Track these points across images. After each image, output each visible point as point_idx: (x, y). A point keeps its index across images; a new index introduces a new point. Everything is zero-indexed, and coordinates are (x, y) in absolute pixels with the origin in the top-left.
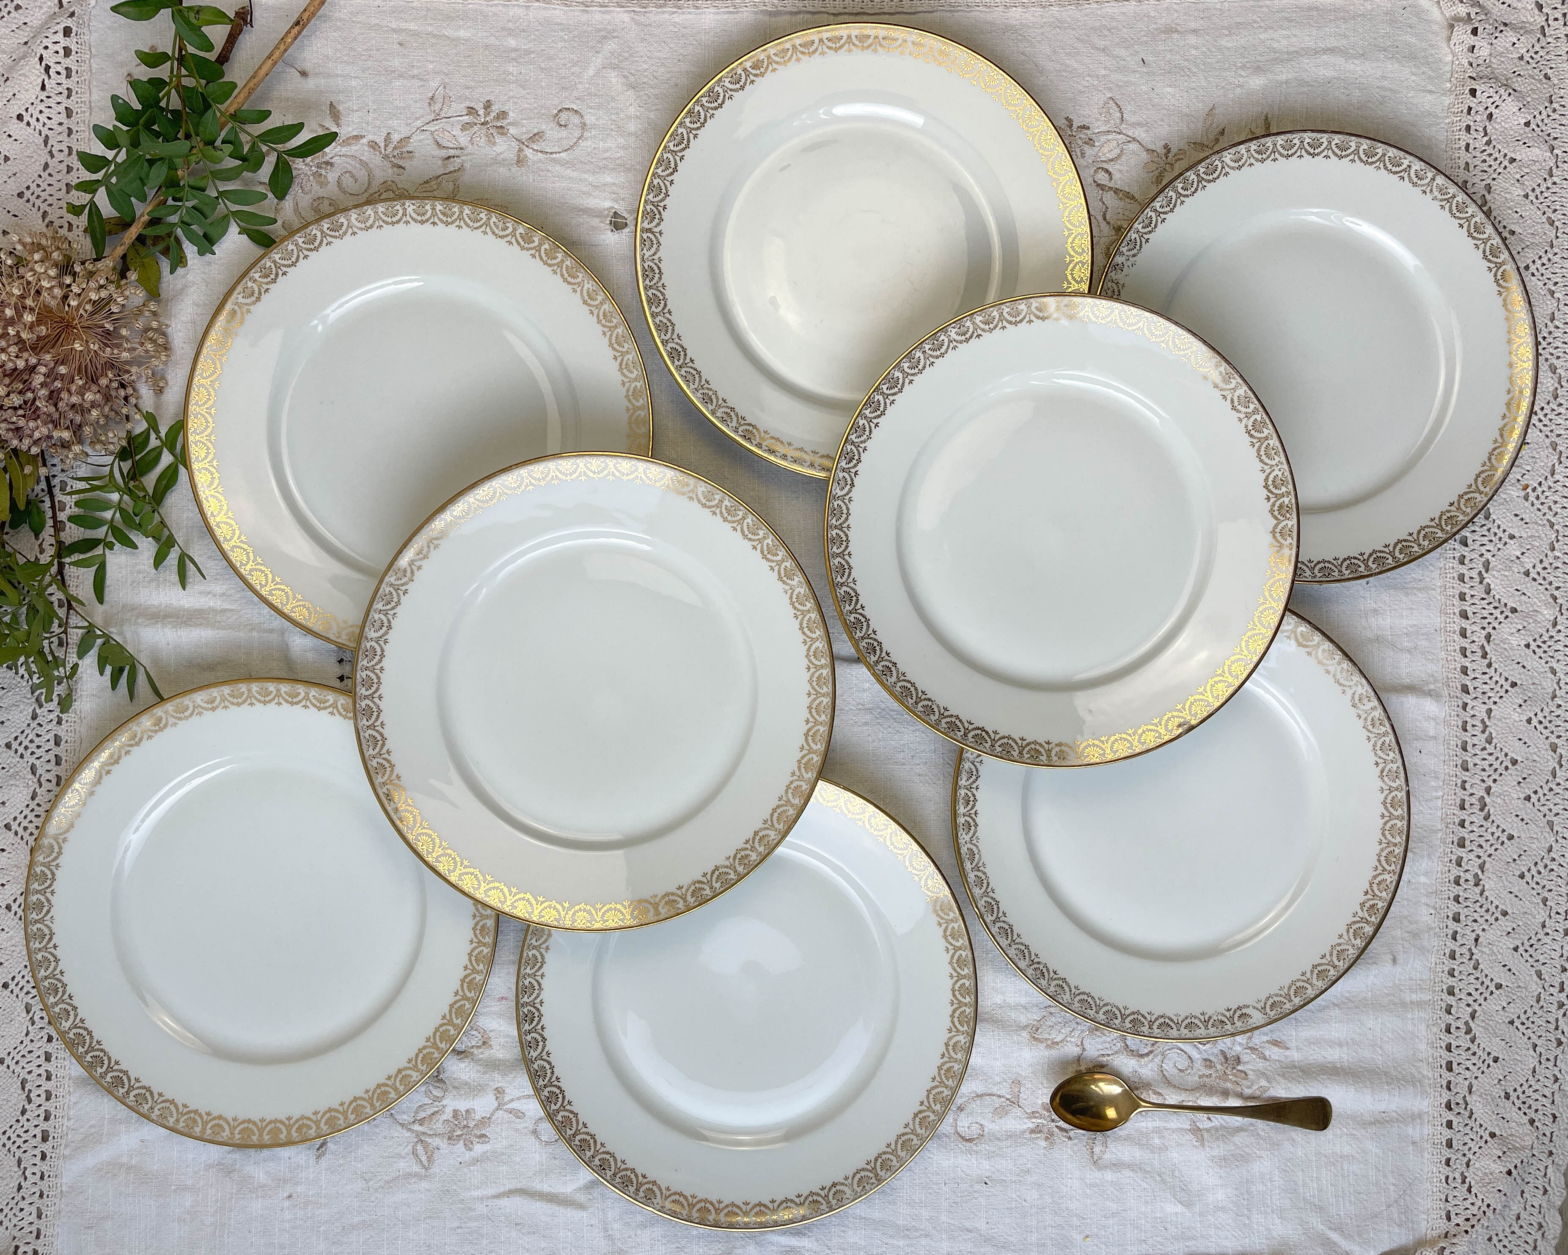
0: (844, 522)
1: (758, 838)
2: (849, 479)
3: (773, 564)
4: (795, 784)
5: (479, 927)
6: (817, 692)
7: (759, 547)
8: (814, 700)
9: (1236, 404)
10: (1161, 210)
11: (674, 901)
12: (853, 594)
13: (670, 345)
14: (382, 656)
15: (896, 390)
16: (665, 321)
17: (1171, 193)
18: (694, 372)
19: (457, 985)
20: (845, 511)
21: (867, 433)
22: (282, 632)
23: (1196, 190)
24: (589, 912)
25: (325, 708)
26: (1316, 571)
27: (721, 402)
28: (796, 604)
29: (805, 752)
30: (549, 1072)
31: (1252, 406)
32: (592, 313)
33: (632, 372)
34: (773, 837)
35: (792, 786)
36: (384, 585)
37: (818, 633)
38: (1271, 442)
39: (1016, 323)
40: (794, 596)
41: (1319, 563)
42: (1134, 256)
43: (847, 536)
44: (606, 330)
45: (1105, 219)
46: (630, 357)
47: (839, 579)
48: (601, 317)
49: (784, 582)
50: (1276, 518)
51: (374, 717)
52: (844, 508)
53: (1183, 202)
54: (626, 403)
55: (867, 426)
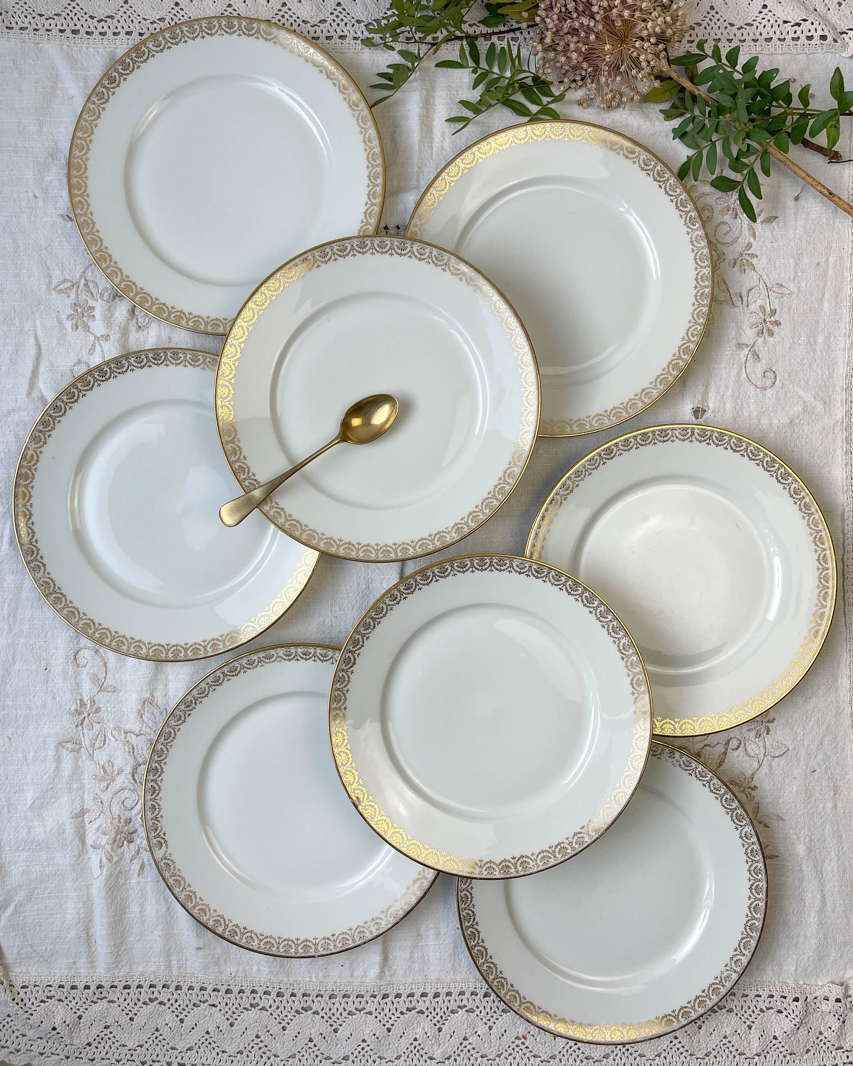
0: (495, 568)
1: (279, 510)
2: (524, 570)
3: (466, 520)
4: (316, 536)
5: (218, 322)
6: (378, 550)
7: (477, 510)
8: (374, 549)
9: (578, 835)
10: (712, 783)
11: (236, 455)
12: (446, 574)
13: (615, 449)
14: (401, 255)
15: (585, 602)
16: (631, 445)
17: (723, 790)
18: (596, 465)
19: (178, 308)
20: (502, 568)
21: (556, 583)
22: (417, 188)
23: (726, 808)
24: (228, 396)
25: (366, 217)
26: (465, 892)
27: (577, 483)
28: (438, 535)
29: (338, 542)
30: (120, 371)
31: (577, 846)
32: (636, 395)
33: (596, 422)
34: (280, 521)
35: (314, 534)
36: (448, 255)
37: (419, 550)
38: (552, 860)
39: (632, 684)
40: (444, 534)
41: (471, 894)
42: (680, 765)
43: (486, 569)
44: (625, 405)
45: (705, 746)
46: (606, 421)
47: (456, 564)
48: (633, 402)
49: (453, 527)
50: (500, 864)
51: (359, 249)
52: (505, 567)
53: (717, 798)
54: (575, 419)
55: (560, 583)
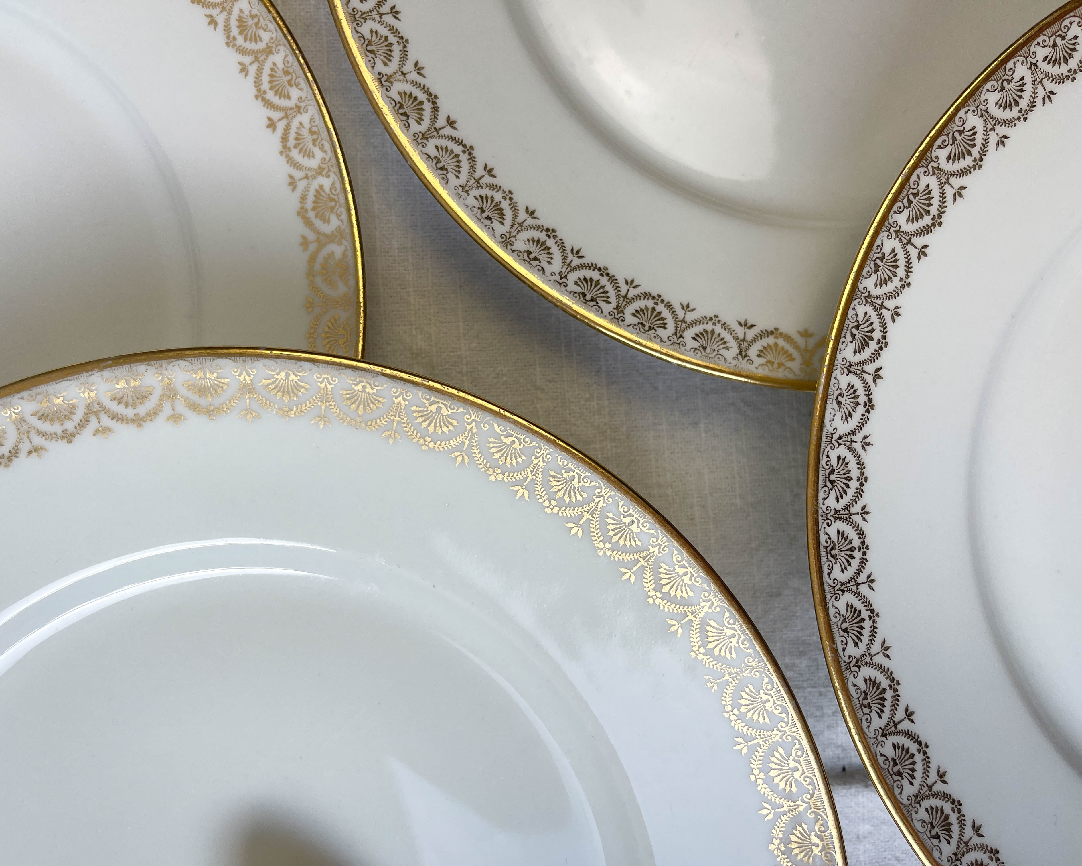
0: (855, 501)
2: (861, 392)
12: (885, 683)
13: (399, 87)
15: (968, 161)
16: (383, 31)
21: (901, 272)
27: (522, 216)
32: (213, 22)
33: (309, 155)
43: (861, 533)
44: (247, 60)
46: (304, 118)
47: (850, 648)
48: (235, 31)
52: (853, 464)
54: (299, 228)
55: (901, 255)
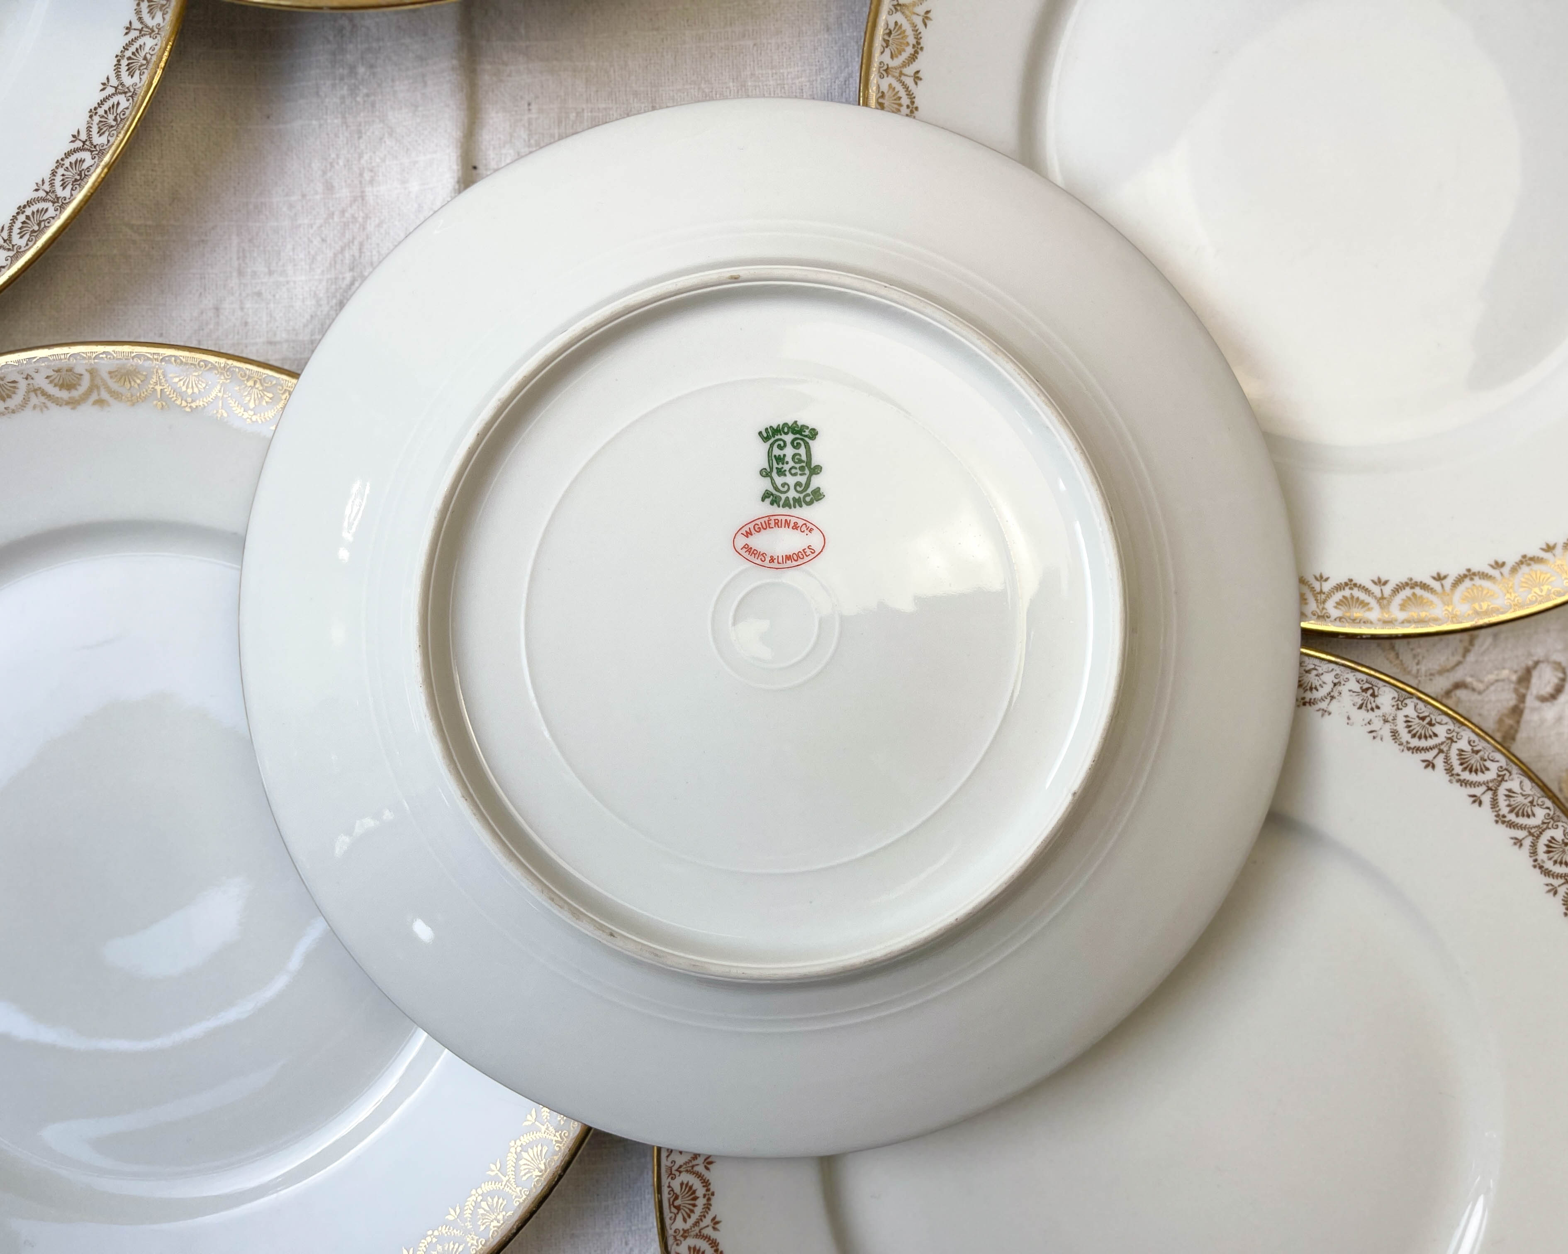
10: (1502, 791)
17: (1540, 814)
23: (1547, 873)
41: (706, 1183)
45: (1458, 686)
53: (1518, 842)
